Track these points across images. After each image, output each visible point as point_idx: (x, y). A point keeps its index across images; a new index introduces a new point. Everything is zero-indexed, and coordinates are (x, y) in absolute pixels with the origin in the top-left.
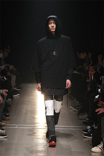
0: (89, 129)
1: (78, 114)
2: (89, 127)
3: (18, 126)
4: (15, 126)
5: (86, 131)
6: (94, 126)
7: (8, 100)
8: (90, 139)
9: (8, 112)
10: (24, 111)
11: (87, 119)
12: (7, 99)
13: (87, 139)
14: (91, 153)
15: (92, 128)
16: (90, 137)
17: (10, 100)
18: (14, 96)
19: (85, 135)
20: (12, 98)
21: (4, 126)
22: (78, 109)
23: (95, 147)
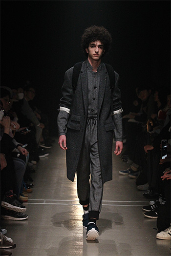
0: (152, 205)
2: (152, 203)
3: (47, 202)
4: (43, 202)
5: (149, 207)
6: (160, 200)
8: (154, 220)
9: (32, 181)
10: (55, 180)
13: (149, 220)
14: (156, 243)
15: (157, 204)
16: (154, 217)
17: (35, 162)
18: (40, 157)
19: (147, 213)
20: (38, 160)
21: (26, 201)
22: (136, 175)
23: (162, 232)
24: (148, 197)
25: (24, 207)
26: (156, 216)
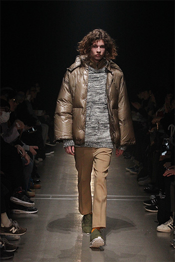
0: (153, 200)
1: (138, 178)
2: (153, 197)
3: (53, 197)
4: (49, 197)
5: (149, 202)
6: (160, 195)
7: (37, 160)
8: (154, 214)
9: (38, 177)
10: (61, 176)
12: (36, 158)
13: (150, 214)
14: (156, 234)
15: (157, 198)
16: (154, 211)
17: (41, 159)
18: (47, 154)
19: (148, 208)
20: (44, 157)
21: (33, 197)
22: (137, 171)
23: (162, 225)
24: (149, 192)
25: (32, 202)
26: (156, 209)
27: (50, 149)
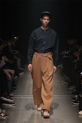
0: (76, 98)
1: (68, 86)
2: (76, 96)
3: (23, 97)
4: (21, 97)
5: (74, 99)
6: (80, 95)
7: (15, 77)
8: (77, 105)
9: (15, 86)
10: (27, 85)
11: (75, 90)
12: (14, 76)
13: (75, 105)
14: (78, 116)
15: (79, 97)
17: (17, 77)
19: (74, 102)
20: (18, 75)
21: (13, 97)
22: (68, 83)
24: (74, 94)
25: (12, 100)
26: (78, 103)
27: (21, 71)
